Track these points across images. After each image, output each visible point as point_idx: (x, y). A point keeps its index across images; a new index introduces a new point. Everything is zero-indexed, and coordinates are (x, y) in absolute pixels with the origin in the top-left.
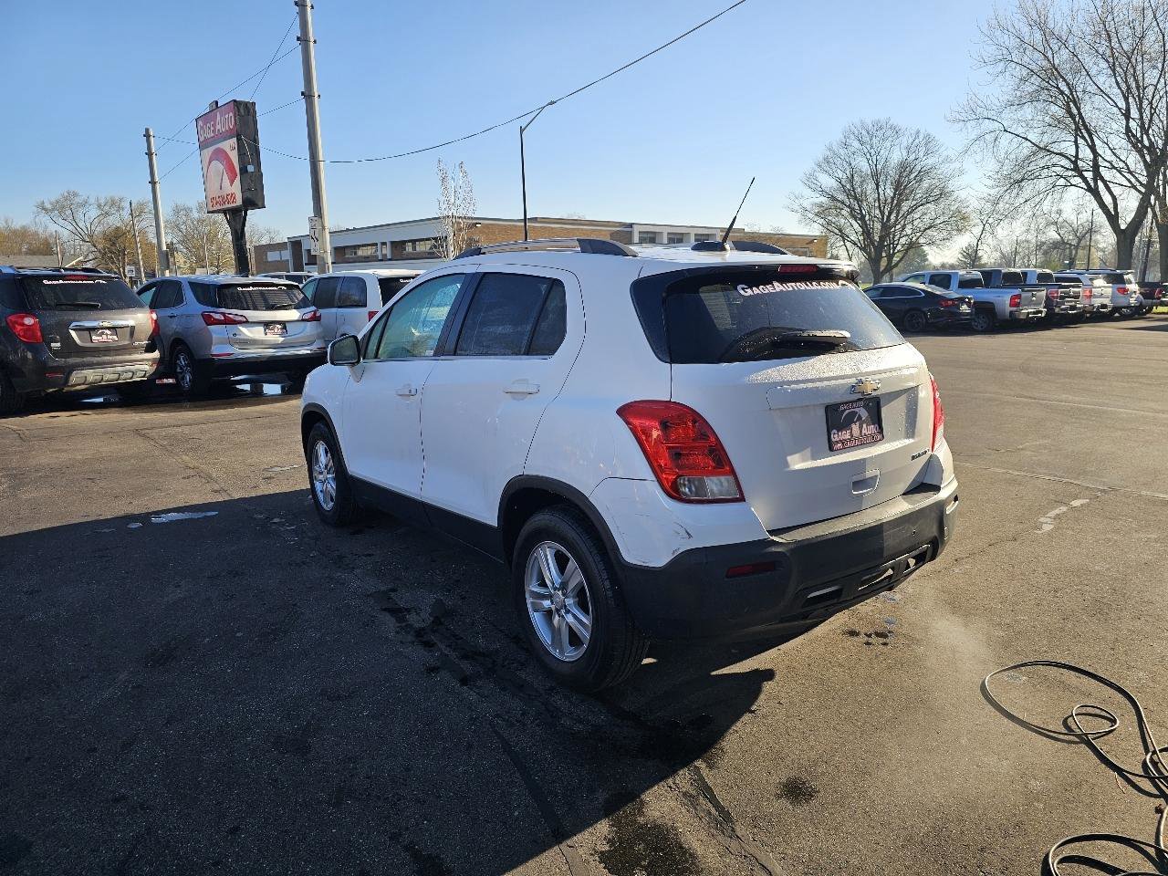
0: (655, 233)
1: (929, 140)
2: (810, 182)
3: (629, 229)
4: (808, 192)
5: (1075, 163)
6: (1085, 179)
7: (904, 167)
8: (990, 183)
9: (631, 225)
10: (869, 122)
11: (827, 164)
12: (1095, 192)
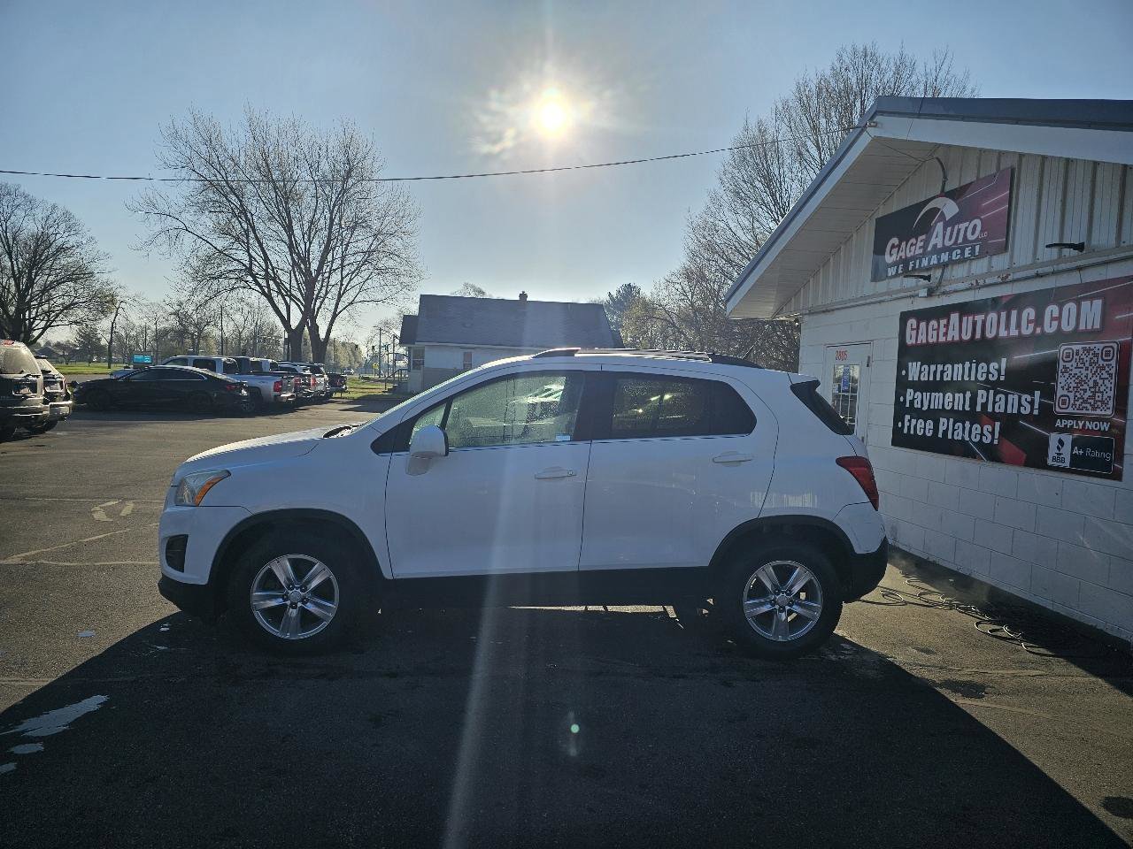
1: (69, 217)
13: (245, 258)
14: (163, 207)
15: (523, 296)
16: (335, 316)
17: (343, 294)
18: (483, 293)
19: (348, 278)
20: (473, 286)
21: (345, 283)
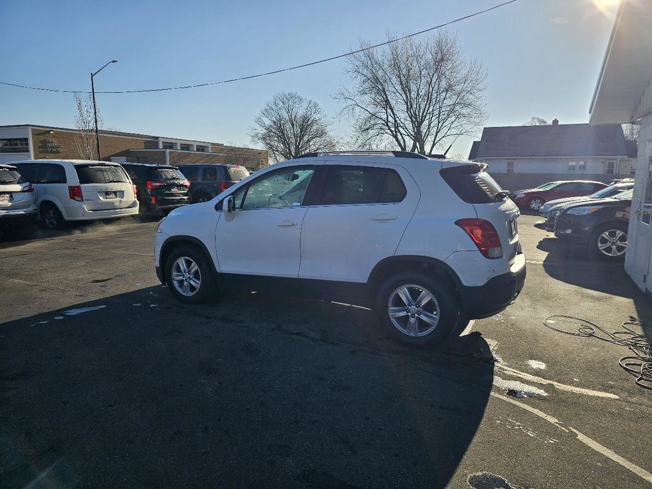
0: (172, 143)
1: (315, 105)
2: (259, 121)
3: (156, 140)
4: (258, 127)
5: (387, 123)
6: (391, 131)
7: (305, 119)
8: (354, 130)
9: (157, 138)
10: (287, 93)
11: (266, 113)
12: (396, 137)
13: (384, 117)
14: (347, 95)
15: (556, 122)
16: (434, 145)
17: (439, 132)
18: (546, 122)
19: (442, 122)
20: (538, 118)
21: (440, 126)
